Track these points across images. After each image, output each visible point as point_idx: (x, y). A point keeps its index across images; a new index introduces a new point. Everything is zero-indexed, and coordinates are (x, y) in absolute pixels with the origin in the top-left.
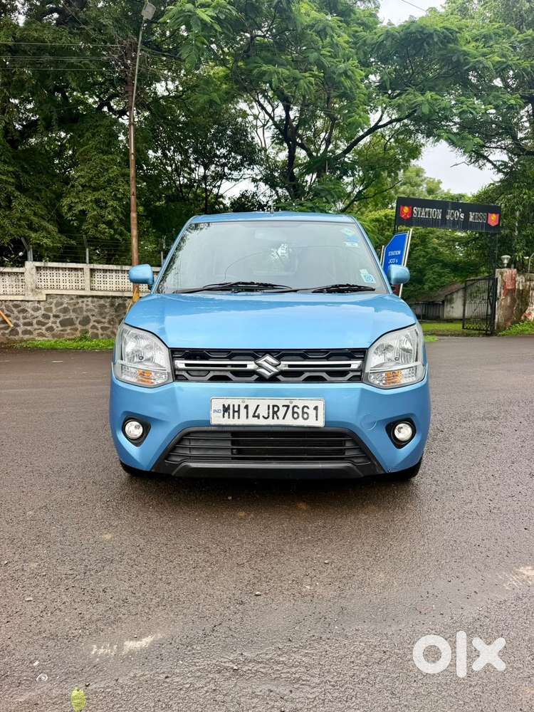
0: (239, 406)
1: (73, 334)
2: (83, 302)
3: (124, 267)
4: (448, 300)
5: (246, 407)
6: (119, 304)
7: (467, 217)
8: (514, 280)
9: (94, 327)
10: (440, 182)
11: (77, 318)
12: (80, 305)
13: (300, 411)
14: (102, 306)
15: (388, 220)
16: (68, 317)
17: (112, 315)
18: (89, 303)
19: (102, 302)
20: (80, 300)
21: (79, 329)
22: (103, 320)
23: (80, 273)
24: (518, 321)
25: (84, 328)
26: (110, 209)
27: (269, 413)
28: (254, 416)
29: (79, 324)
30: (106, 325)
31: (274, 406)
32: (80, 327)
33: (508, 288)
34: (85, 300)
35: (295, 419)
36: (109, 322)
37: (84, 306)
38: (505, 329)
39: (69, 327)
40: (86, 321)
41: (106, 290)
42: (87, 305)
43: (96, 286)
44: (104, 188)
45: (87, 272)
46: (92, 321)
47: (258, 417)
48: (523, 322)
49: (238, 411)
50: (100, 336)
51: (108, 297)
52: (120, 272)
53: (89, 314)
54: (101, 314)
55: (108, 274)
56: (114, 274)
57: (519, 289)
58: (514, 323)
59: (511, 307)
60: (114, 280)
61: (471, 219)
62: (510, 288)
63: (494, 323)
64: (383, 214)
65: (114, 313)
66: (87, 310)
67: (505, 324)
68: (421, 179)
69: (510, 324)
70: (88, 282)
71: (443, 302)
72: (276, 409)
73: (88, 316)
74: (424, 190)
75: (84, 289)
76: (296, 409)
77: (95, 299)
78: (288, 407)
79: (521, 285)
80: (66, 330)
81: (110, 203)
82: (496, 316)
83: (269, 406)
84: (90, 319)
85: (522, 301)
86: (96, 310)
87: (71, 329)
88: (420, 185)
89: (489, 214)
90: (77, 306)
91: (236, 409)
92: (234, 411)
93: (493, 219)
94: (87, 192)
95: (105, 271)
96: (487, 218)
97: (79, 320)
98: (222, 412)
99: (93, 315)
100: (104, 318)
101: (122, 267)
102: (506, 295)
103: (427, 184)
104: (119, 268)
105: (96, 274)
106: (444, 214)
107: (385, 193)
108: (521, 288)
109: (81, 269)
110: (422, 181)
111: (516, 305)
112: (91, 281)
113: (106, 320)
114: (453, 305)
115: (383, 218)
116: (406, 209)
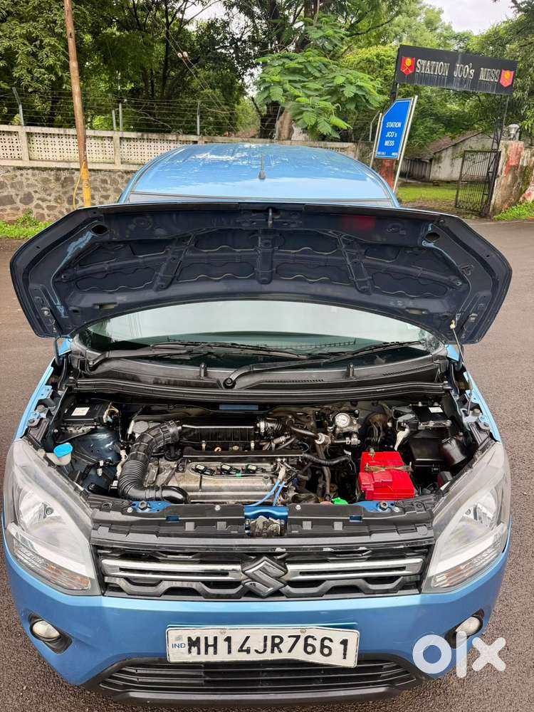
0: (215, 639)
1: (14, 215)
2: (22, 175)
3: (67, 130)
4: (436, 159)
5: (228, 639)
6: (65, 178)
7: (477, 74)
8: (519, 155)
9: (38, 206)
10: (440, 12)
11: (17, 195)
12: (19, 178)
13: (317, 644)
14: (46, 181)
15: (380, 60)
16: (5, 194)
17: (59, 192)
18: (29, 176)
19: (45, 175)
20: (18, 173)
21: (21, 209)
22: (49, 198)
23: (14, 137)
24: (517, 202)
25: (27, 207)
26: (47, 49)
27: (265, 646)
28: (241, 650)
29: (21, 202)
30: (53, 204)
31: (273, 638)
32: (22, 206)
33: (510, 164)
34: (24, 172)
35: (309, 653)
36: (56, 200)
37: (24, 180)
38: (500, 212)
39: (9, 207)
40: (28, 199)
41: (49, 161)
42: (27, 179)
43: (36, 155)
44: (34, 19)
45: (24, 137)
46: (35, 199)
47: (248, 651)
48: (521, 204)
49: (215, 645)
50: (46, 217)
51: (51, 169)
52: (64, 137)
53: (31, 190)
54: (45, 190)
55: (49, 139)
56: (56, 139)
57: (522, 166)
58: (510, 205)
59: (511, 186)
60: (57, 147)
61: (482, 78)
62: (514, 164)
63: (489, 205)
64: (375, 52)
65: (60, 189)
66: (28, 186)
67: (502, 206)
68: (418, 6)
69: (506, 206)
70: (25, 150)
71: (431, 160)
72: (277, 641)
73: (30, 193)
74: (422, 20)
75: (21, 159)
76: (310, 641)
77: (37, 172)
78: (298, 637)
79: (525, 162)
80: (5, 210)
81: (47, 41)
82: (494, 196)
83: (265, 638)
84: (33, 197)
85: (523, 180)
86: (39, 185)
87: (12, 209)
88: (418, 15)
89: (503, 71)
90: (15, 180)
91: (211, 642)
92: (207, 646)
93: (507, 76)
94: (12, 23)
95: (46, 135)
96: (500, 76)
97: (19, 197)
98: (187, 647)
99: (36, 192)
100: (50, 195)
101: (65, 131)
102: (507, 172)
103: (426, 13)
104: (61, 131)
105: (35, 139)
106: (452, 69)
107: (381, 29)
108: (525, 165)
109: (16, 133)
110: (421, 9)
111: (516, 184)
112: (29, 148)
113: (51, 198)
114: (440, 165)
115: (375, 57)
116: (408, 62)
